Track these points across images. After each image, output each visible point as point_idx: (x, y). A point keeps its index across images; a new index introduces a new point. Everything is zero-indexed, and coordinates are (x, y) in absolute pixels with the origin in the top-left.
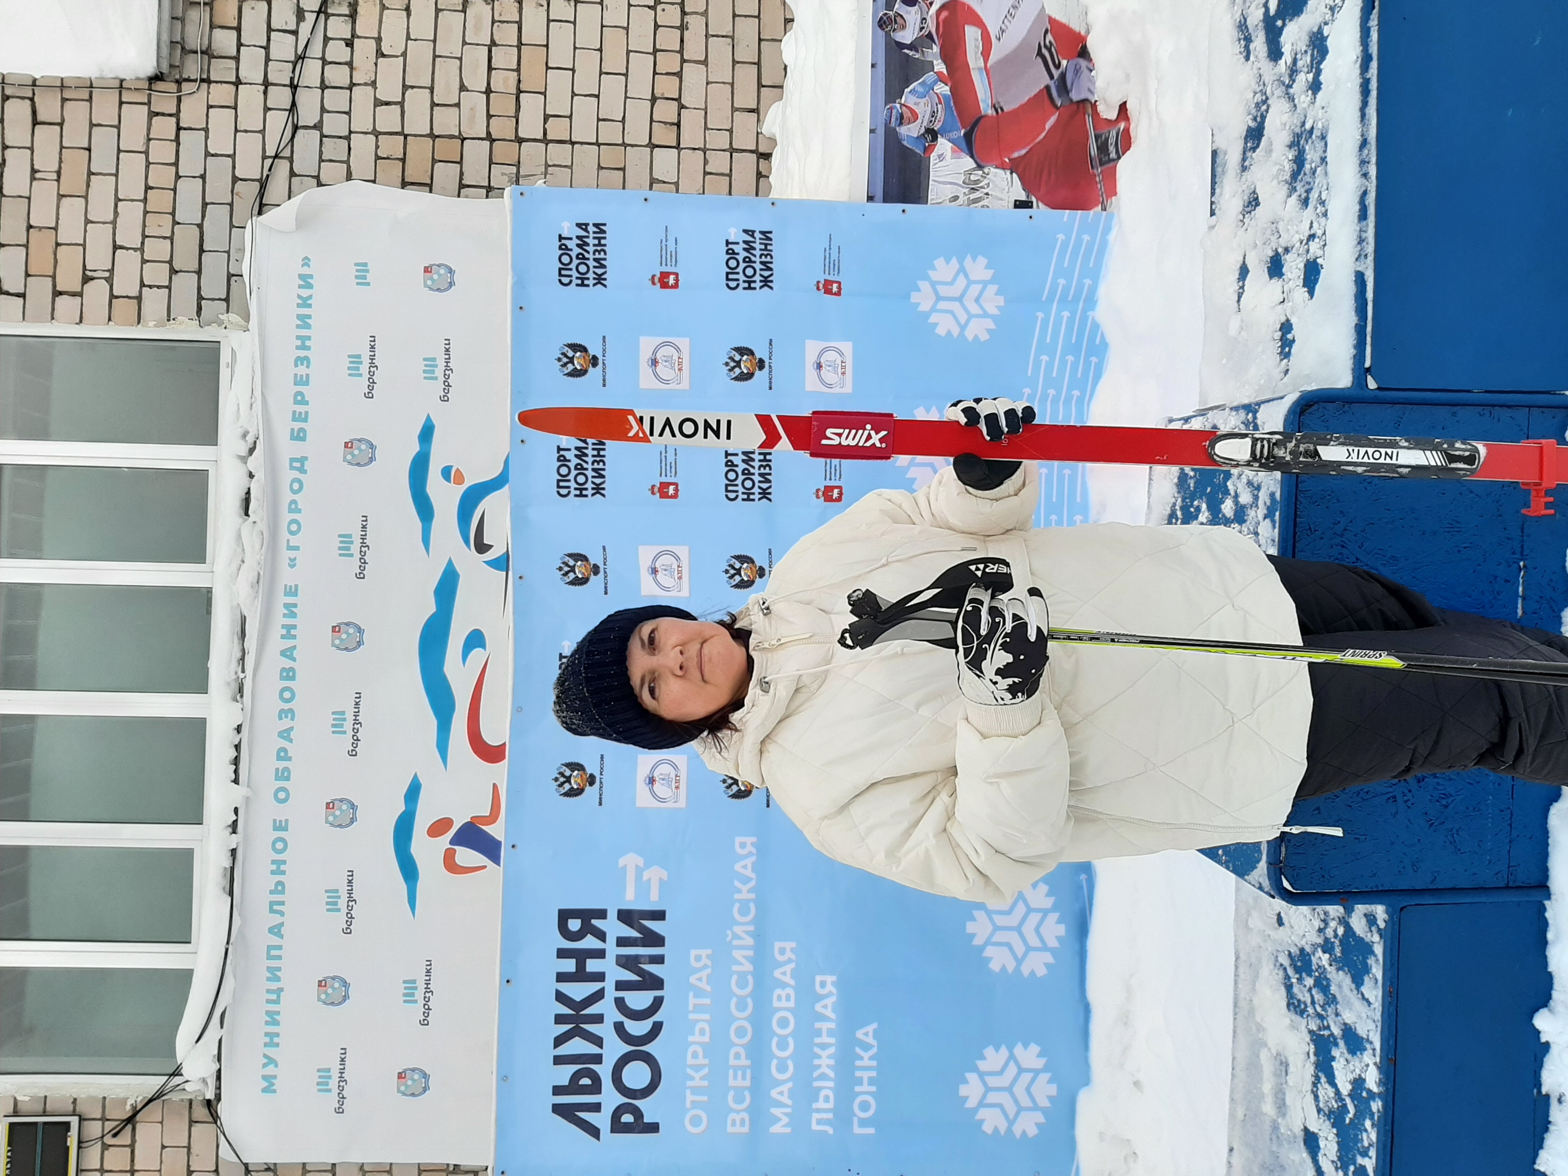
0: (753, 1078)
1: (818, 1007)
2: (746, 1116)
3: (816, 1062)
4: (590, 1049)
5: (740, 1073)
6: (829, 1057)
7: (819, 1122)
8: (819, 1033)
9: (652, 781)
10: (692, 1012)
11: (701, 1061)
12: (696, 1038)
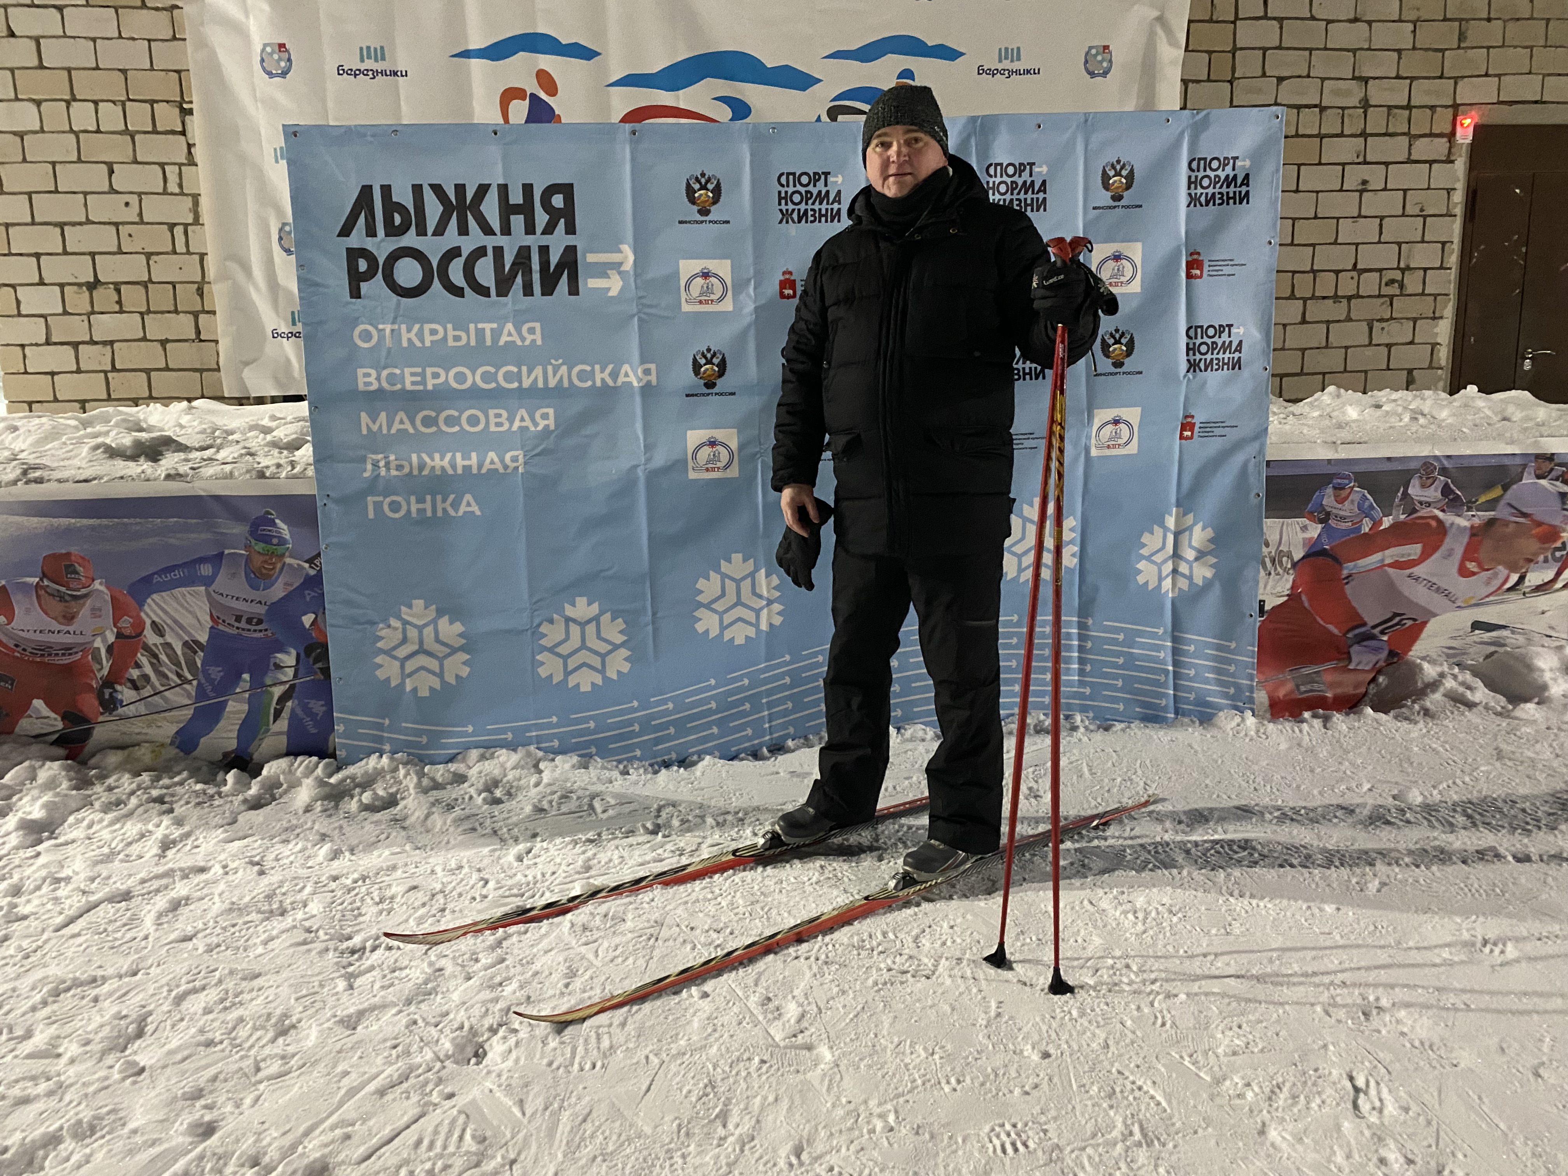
1: (492, 455)
2: (375, 387)
3: (437, 456)
4: (431, 224)
6: (443, 467)
8: (466, 455)
9: (706, 275)
11: (428, 339)
12: (451, 333)
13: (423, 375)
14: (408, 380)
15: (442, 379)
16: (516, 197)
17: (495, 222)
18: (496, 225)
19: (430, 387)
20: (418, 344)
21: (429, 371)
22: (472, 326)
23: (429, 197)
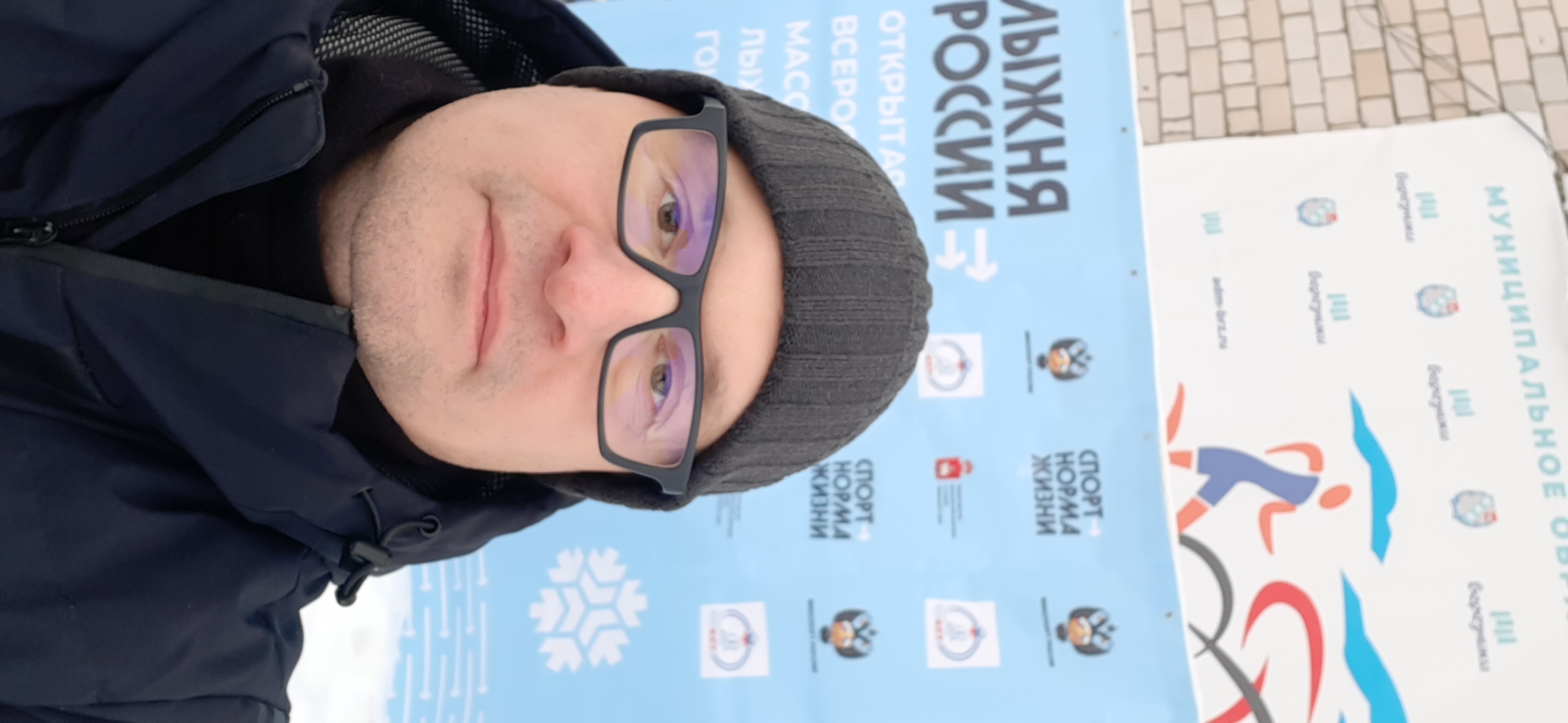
0: (829, 69)
2: (837, 33)
4: (1018, 76)
5: (844, 72)
9: (963, 365)
10: (902, 125)
13: (849, 76)
14: (843, 63)
16: (1049, 155)
17: (1020, 136)
18: (1017, 137)
19: (834, 82)
21: (852, 82)
22: (900, 121)
23: (1046, 71)
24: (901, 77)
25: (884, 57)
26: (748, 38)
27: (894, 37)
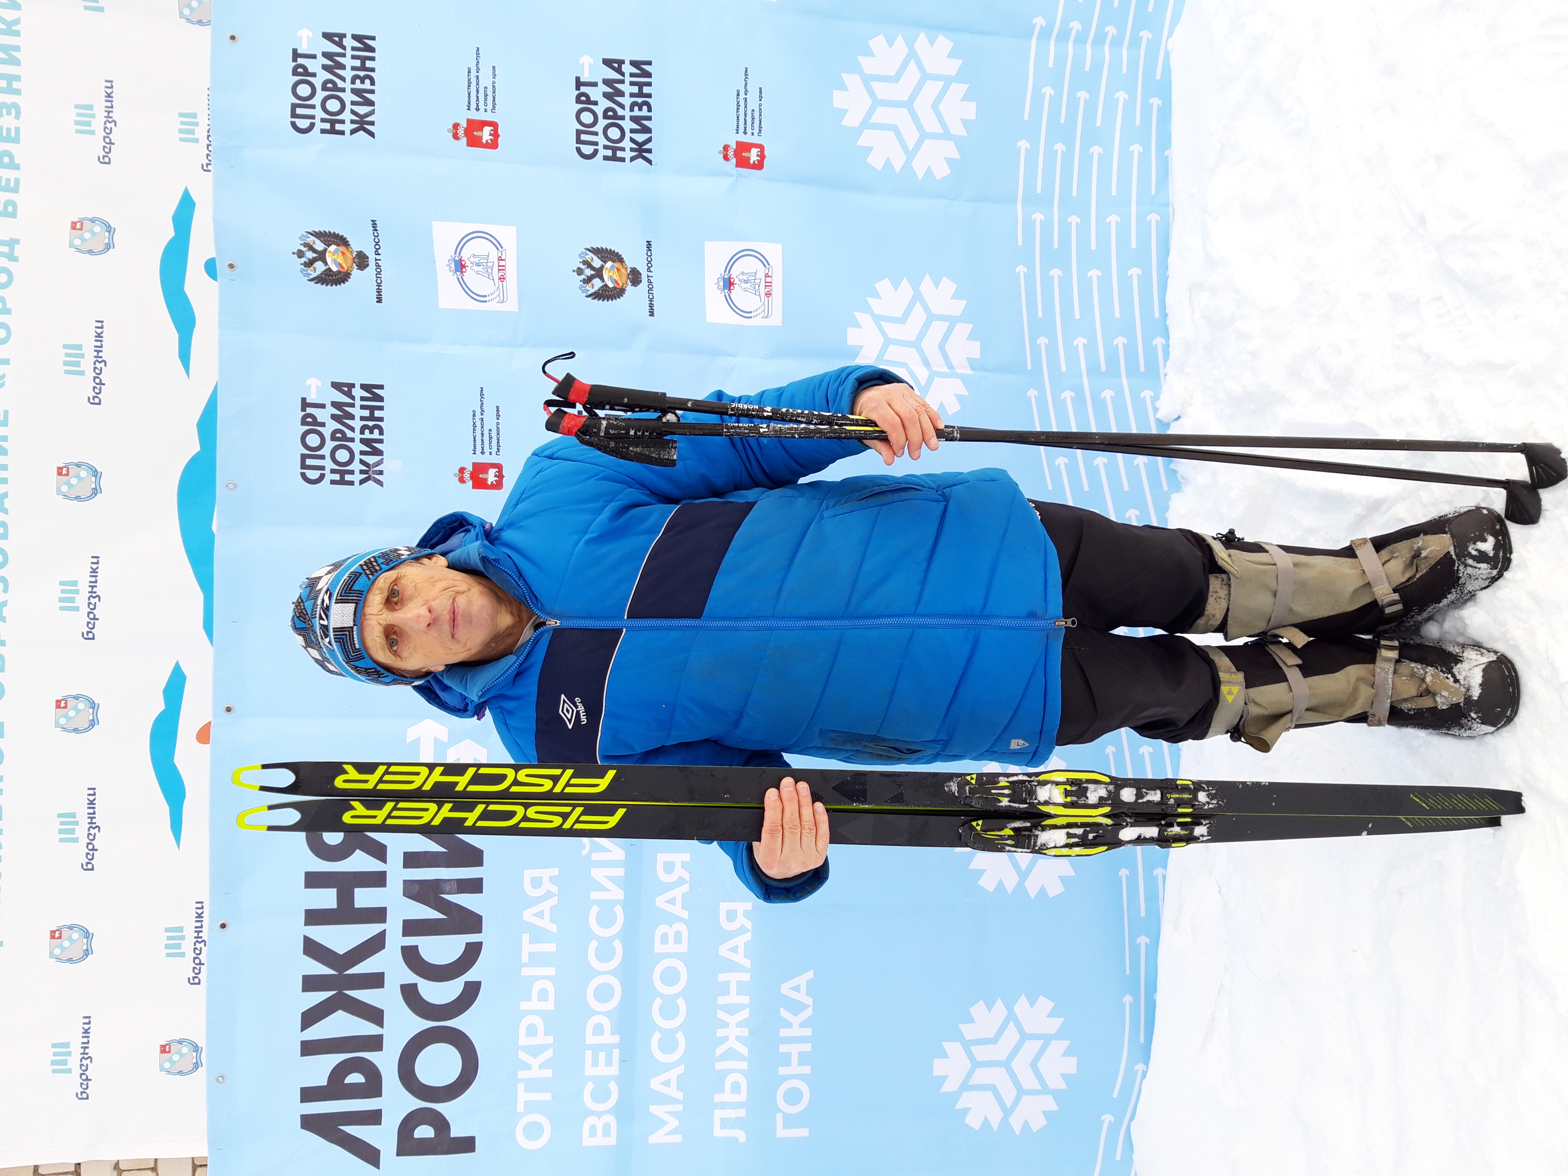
0: (623, 1061)
1: (723, 950)
2: (611, 1119)
3: (720, 1033)
4: (363, 1028)
5: (602, 1055)
6: (738, 1025)
7: (725, 1123)
8: (725, 988)
10: (525, 965)
11: (542, 1039)
12: (534, 1004)
13: (596, 1049)
14: (602, 1070)
15: (606, 1022)
16: (327, 899)
17: (366, 931)
18: (369, 930)
19: (616, 1039)
20: (548, 1054)
21: (590, 1039)
22: (526, 972)
23: (322, 1030)
24: (524, 1040)
25: (548, 1073)
26: (737, 1123)
27: (530, 1107)
